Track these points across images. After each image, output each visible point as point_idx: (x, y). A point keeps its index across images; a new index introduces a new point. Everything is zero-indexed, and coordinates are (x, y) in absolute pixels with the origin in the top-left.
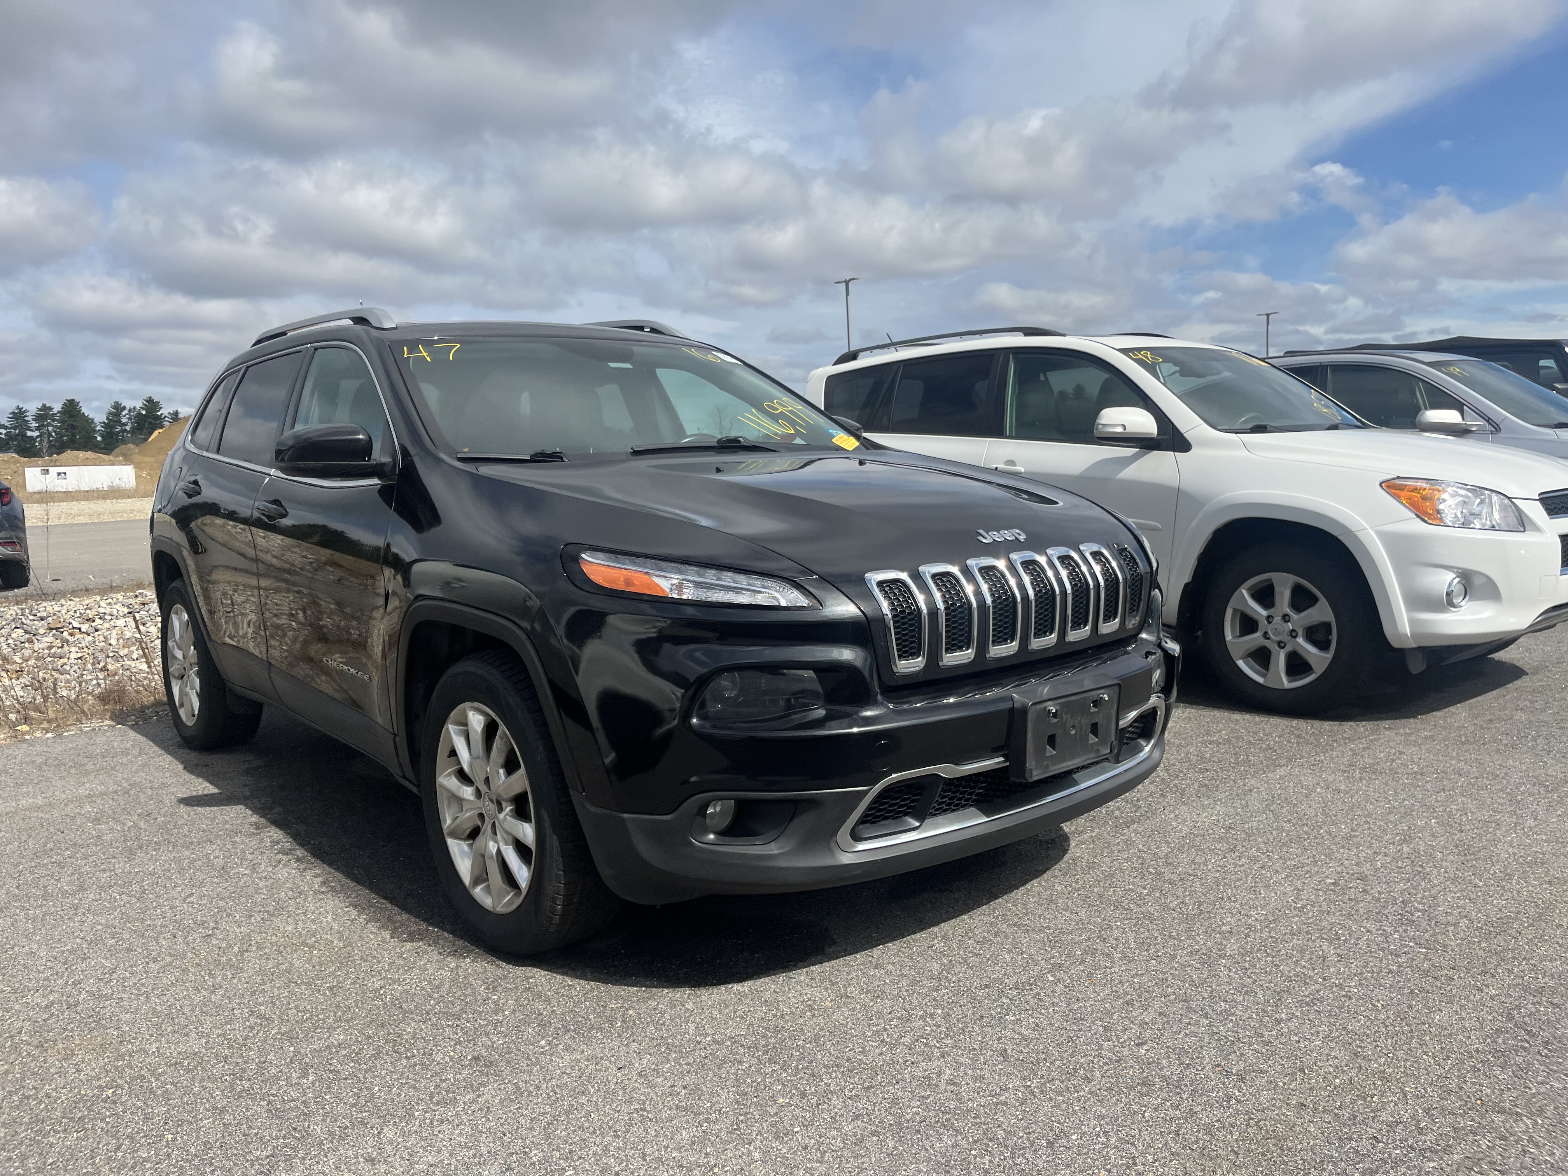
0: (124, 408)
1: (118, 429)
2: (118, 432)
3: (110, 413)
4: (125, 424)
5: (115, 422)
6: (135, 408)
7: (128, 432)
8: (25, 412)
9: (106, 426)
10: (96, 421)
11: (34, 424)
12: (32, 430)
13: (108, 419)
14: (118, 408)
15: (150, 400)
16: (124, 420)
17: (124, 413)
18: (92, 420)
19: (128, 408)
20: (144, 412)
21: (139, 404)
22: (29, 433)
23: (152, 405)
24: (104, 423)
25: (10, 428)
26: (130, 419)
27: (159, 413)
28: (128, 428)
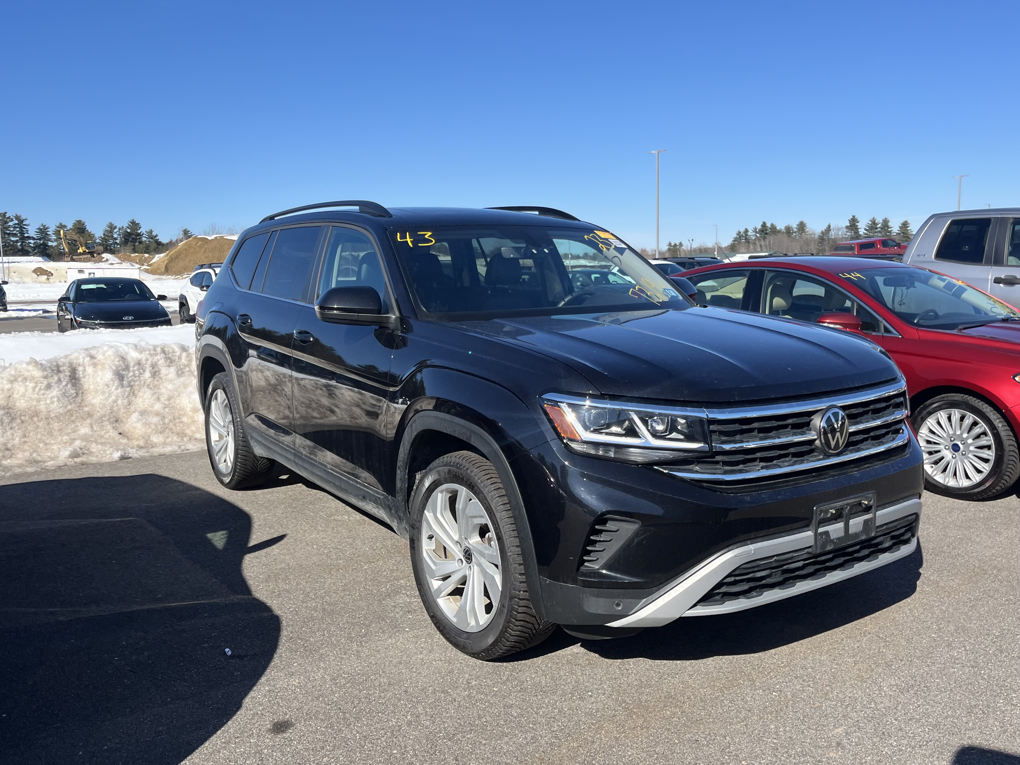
0: (115, 228)
1: (111, 242)
2: (111, 244)
3: (106, 231)
4: (116, 239)
5: (108, 236)
6: (123, 227)
7: (118, 244)
8: (47, 228)
9: (105, 239)
10: (96, 236)
11: (54, 237)
12: (52, 241)
13: (104, 234)
14: (112, 227)
15: (133, 222)
16: (115, 236)
17: (115, 231)
18: (94, 235)
19: (118, 227)
20: (129, 230)
21: (125, 225)
22: (50, 244)
23: (134, 225)
24: (101, 237)
25: (37, 240)
26: (119, 235)
27: (139, 231)
28: (118, 241)
